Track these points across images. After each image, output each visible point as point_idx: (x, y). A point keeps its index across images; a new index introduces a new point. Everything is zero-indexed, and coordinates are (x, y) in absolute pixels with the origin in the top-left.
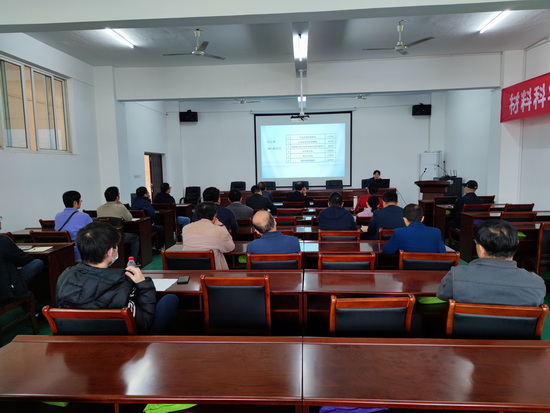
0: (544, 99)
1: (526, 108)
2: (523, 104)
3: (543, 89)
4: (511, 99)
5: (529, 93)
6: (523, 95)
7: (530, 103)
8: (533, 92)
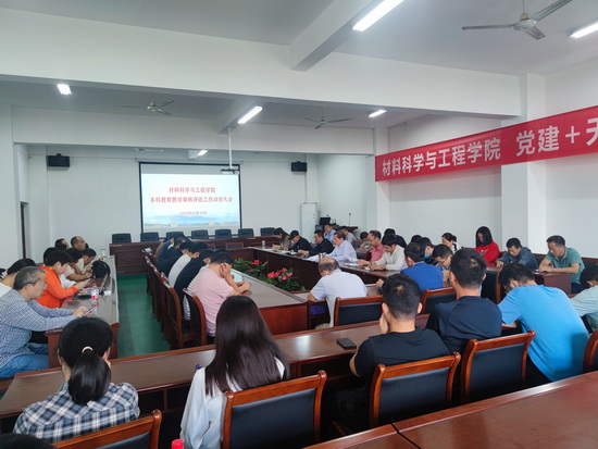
0: (410, 167)
1: (397, 172)
2: (394, 170)
3: (409, 159)
4: (384, 164)
5: (398, 161)
6: (394, 162)
7: (399, 169)
8: (401, 161)
